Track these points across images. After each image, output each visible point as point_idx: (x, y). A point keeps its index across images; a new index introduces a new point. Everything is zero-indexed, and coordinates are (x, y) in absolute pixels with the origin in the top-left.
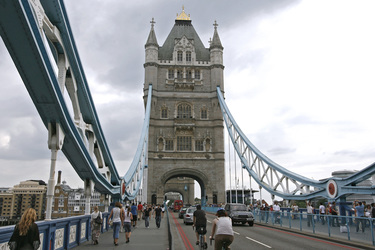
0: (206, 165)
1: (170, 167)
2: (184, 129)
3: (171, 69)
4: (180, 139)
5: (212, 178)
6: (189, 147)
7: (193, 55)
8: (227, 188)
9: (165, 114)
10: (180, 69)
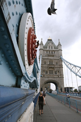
0: (58, 79)
1: (47, 79)
2: (51, 68)
3: (47, 51)
4: (50, 71)
5: (60, 83)
6: (53, 73)
7: (53, 47)
8: (65, 87)
9: (45, 63)
10: (49, 51)
